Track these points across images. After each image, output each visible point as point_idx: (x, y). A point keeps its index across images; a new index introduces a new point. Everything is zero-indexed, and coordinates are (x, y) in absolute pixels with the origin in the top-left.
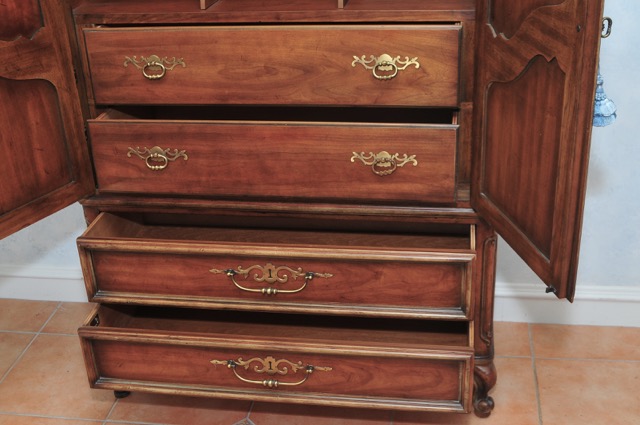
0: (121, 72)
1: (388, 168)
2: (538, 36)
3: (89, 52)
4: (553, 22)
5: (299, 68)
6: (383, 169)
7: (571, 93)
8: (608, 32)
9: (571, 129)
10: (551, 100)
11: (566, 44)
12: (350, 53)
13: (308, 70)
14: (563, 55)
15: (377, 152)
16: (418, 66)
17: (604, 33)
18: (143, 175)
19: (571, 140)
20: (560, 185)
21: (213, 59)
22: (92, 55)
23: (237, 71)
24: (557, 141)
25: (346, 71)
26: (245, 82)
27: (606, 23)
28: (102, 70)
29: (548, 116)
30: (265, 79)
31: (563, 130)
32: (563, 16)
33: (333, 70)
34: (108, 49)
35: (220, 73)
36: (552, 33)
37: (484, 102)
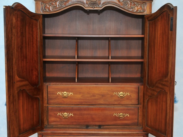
0: (56, 96)
1: (122, 117)
2: (161, 86)
3: (48, 91)
4: (164, 83)
5: (101, 95)
6: (121, 117)
7: (169, 97)
8: (176, 84)
9: (170, 104)
10: (164, 99)
11: (167, 87)
12: (113, 92)
13: (103, 96)
14: (167, 89)
15: (119, 113)
16: (129, 95)
17: (175, 84)
18: (61, 120)
19: (170, 106)
20: (168, 117)
21: (80, 93)
22: (49, 91)
23: (86, 96)
24: (166, 108)
25: (112, 96)
26: (87, 98)
27: (175, 82)
28: (51, 95)
29: (164, 103)
30: (93, 98)
31: (168, 105)
32: (167, 81)
33: (109, 96)
34: (54, 90)
35: (81, 96)
36: (164, 85)
37: (146, 103)
